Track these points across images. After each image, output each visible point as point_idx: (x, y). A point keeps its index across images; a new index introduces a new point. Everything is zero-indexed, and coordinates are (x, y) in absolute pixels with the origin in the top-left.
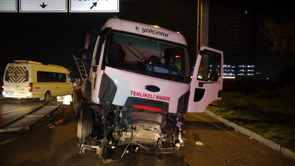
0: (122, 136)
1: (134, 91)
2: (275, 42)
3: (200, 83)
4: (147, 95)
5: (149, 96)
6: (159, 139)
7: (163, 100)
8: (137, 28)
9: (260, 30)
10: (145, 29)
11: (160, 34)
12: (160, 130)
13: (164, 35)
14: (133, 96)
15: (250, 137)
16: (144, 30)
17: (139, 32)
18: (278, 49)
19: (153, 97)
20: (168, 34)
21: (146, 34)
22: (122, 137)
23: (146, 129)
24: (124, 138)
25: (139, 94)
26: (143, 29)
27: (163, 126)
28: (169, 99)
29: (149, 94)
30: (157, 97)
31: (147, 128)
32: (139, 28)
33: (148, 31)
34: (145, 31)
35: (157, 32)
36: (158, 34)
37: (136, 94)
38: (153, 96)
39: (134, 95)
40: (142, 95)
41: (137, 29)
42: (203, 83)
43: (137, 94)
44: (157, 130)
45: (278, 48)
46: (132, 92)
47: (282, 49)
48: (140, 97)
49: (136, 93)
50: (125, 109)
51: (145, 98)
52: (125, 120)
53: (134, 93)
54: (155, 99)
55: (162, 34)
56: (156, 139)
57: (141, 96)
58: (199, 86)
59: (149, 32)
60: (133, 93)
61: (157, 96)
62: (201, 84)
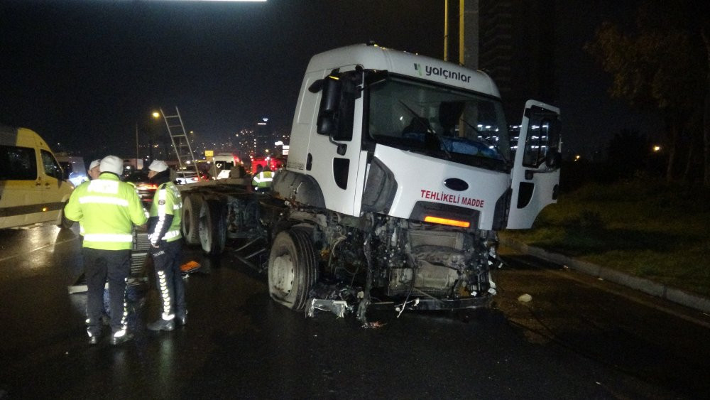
0: (396, 277)
1: (427, 190)
2: (619, 75)
3: (527, 172)
4: (448, 198)
5: (450, 198)
6: (456, 281)
7: (473, 205)
8: (415, 65)
9: (586, 47)
10: (431, 68)
11: (456, 78)
12: (464, 264)
13: (464, 78)
14: (424, 199)
15: (599, 277)
16: (429, 70)
17: (420, 74)
18: (624, 92)
19: (456, 200)
20: (469, 77)
21: (434, 78)
22: (395, 280)
23: (435, 264)
24: (400, 281)
25: (434, 196)
26: (427, 67)
27: (469, 256)
28: (481, 203)
29: (451, 196)
30: (464, 200)
31: (439, 261)
32: (419, 65)
33: (436, 71)
34: (430, 72)
35: (450, 73)
36: (453, 77)
37: (430, 196)
38: (458, 198)
39: (427, 197)
40: (439, 197)
41: (416, 68)
42: (533, 172)
43: (432, 195)
44: (457, 263)
45: (625, 88)
46: (423, 191)
47: (635, 91)
48: (436, 201)
49: (430, 194)
50: (404, 225)
51: (445, 202)
52: (406, 246)
53: (427, 194)
54: (460, 204)
55: (460, 77)
56: (452, 280)
57: (438, 199)
58: (527, 178)
59: (438, 73)
60: (425, 194)
61: (463, 198)
62: (529, 175)
